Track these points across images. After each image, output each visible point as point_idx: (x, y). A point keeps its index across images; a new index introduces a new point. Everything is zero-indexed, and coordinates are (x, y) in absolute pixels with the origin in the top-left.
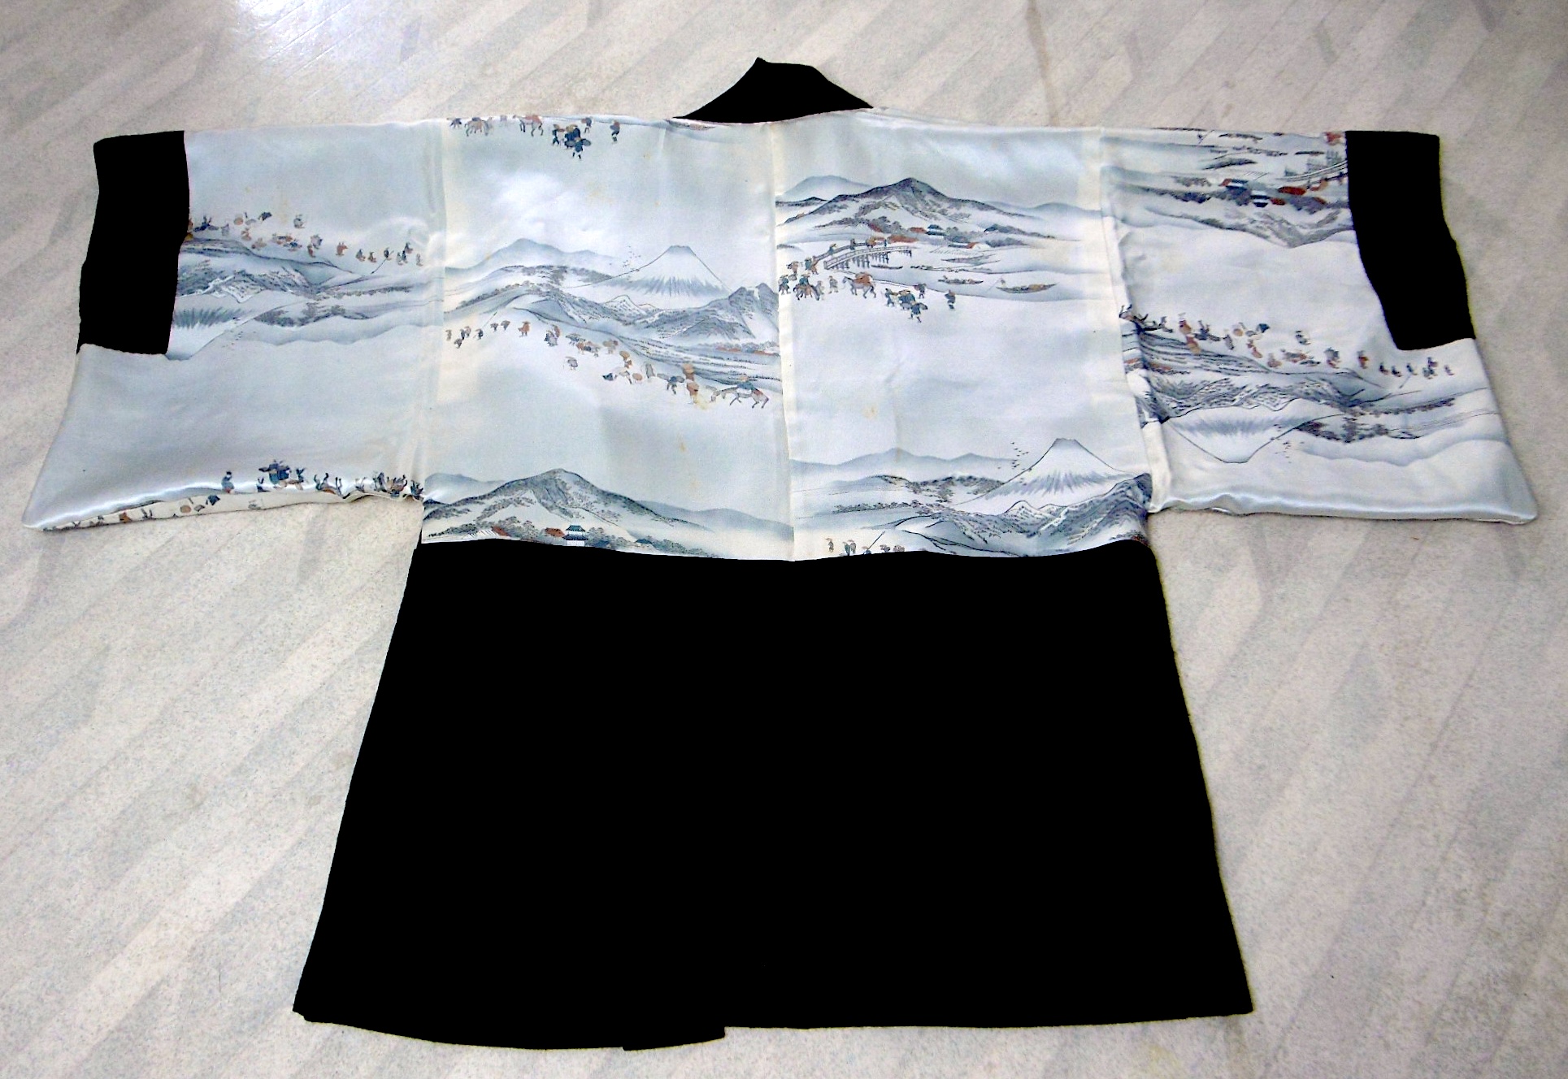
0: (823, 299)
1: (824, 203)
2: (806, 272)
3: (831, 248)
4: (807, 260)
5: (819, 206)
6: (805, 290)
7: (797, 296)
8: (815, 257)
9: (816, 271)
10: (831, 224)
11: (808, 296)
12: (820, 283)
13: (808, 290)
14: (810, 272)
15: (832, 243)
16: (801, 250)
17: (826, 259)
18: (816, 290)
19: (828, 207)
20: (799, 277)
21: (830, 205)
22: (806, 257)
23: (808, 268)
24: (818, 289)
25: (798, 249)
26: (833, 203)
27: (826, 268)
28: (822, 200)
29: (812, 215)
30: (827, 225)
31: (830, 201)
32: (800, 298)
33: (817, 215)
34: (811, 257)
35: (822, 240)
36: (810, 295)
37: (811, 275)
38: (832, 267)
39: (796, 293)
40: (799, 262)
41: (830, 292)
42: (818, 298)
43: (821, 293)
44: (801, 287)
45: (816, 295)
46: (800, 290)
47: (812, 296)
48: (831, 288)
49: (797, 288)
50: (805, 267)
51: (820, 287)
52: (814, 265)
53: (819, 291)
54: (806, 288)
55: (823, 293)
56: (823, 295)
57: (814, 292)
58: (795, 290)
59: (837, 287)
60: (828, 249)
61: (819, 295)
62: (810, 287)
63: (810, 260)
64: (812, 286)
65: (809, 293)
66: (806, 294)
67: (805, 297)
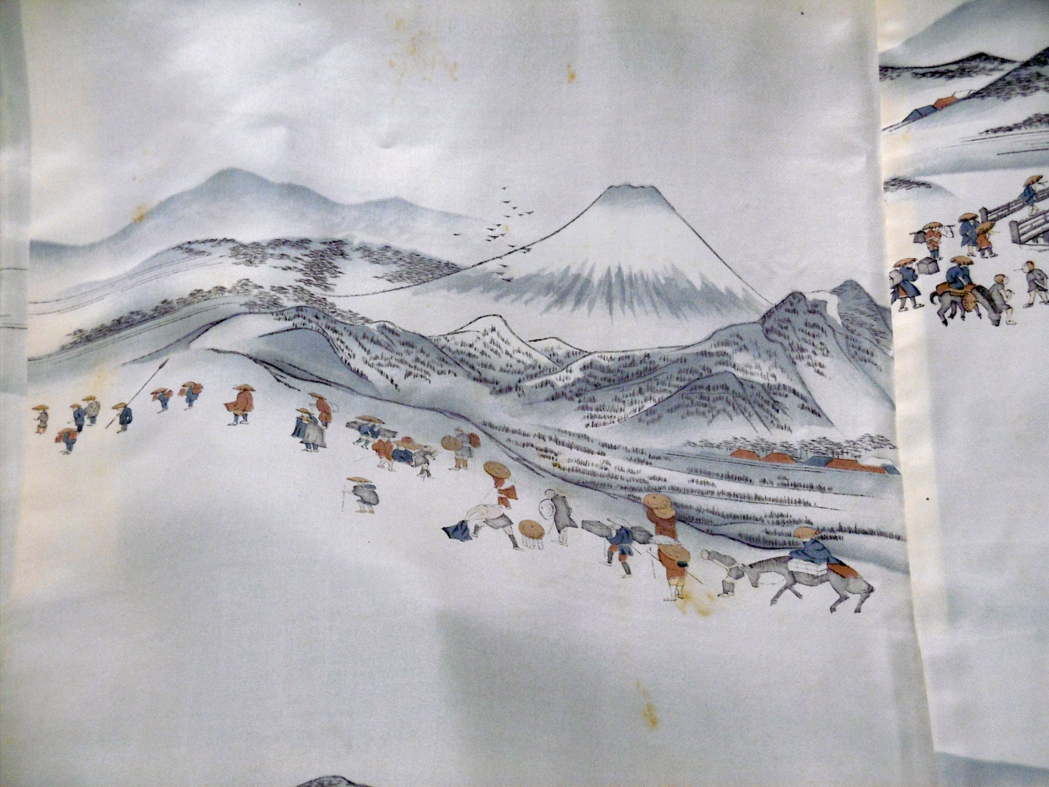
0: (1009, 323)
1: (1008, 67)
2: (964, 251)
3: (1028, 187)
4: (964, 221)
5: (996, 76)
6: (962, 297)
7: (941, 313)
8: (986, 212)
9: (990, 249)
10: (1029, 122)
11: (971, 316)
12: (1000, 280)
13: (970, 298)
14: (974, 250)
15: (1034, 172)
16: (950, 194)
17: (1018, 216)
18: (990, 300)
19: (1019, 81)
20: (945, 265)
21: (1024, 73)
22: (961, 213)
23: (968, 240)
24: (995, 296)
25: (939, 189)
26: (1034, 69)
27: (1018, 241)
28: (1003, 61)
29: (976, 101)
30: (1017, 126)
31: (1026, 64)
32: (949, 320)
33: (989, 100)
34: (975, 211)
35: (1005, 167)
36: (974, 312)
37: (977, 258)
38: (1035, 238)
39: (939, 306)
40: (944, 224)
41: (1030, 305)
42: (997, 318)
43: (1004, 307)
44: (951, 290)
45: (992, 311)
46: (947, 299)
47: (980, 315)
48: (1032, 293)
49: (940, 293)
50: (959, 238)
51: (1002, 292)
52: (985, 232)
53: (998, 302)
54: (966, 293)
55: (1009, 307)
56: (1010, 310)
57: (987, 303)
58: (936, 299)
59: (1045, 290)
60: (1021, 190)
61: (1000, 313)
62: (975, 292)
63: (974, 218)
64: (980, 289)
65: (971, 306)
66: (965, 310)
67: (963, 317)
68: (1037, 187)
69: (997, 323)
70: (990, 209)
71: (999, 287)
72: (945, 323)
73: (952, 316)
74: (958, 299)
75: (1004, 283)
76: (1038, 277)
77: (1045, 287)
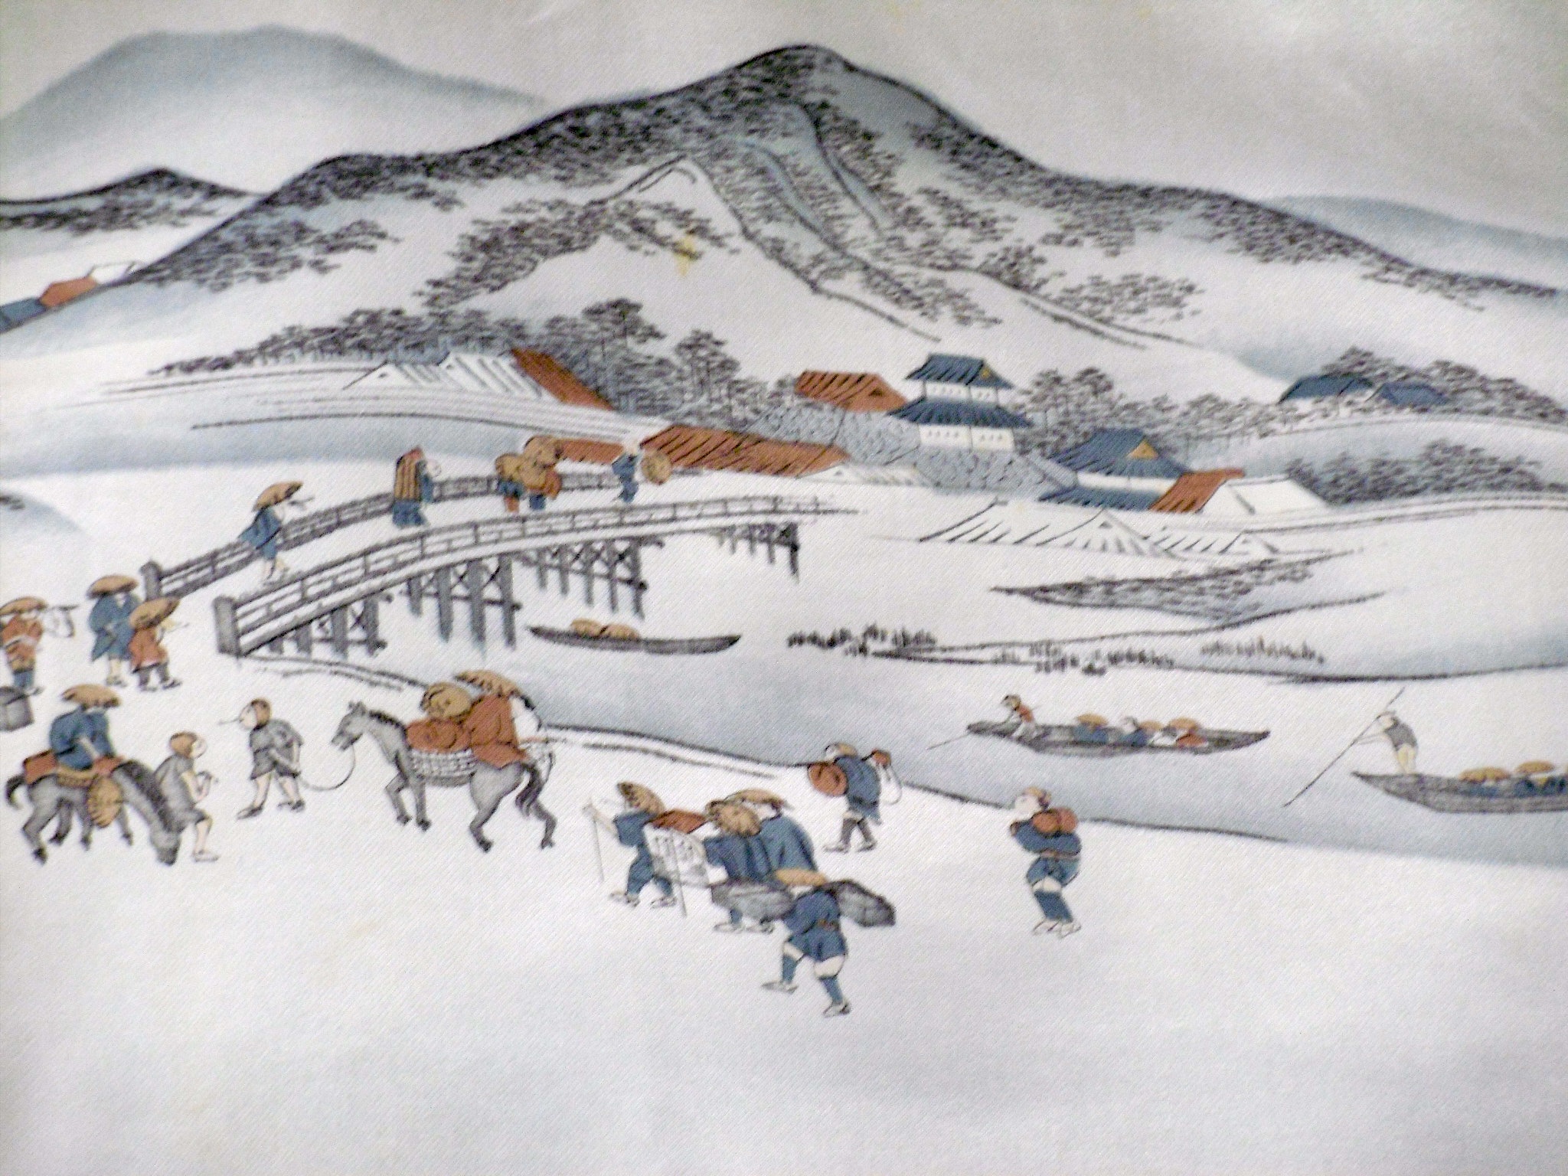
0: (199, 856)
1: (227, 208)
2: (96, 673)
3: (263, 511)
4: (101, 594)
5: (196, 227)
6: (88, 788)
7: (30, 830)
8: (156, 573)
9: (161, 666)
10: (271, 348)
11: (106, 838)
12: (184, 748)
13: (106, 792)
14: (124, 669)
16: (70, 526)
17: (235, 585)
18: (157, 799)
19: (252, 242)
20: (47, 707)
21: (264, 224)
23: (106, 644)
24: (169, 789)
25: (43, 512)
26: (291, 213)
27: (231, 648)
28: (214, 191)
29: (145, 291)
30: (242, 357)
31: (269, 202)
32: (51, 850)
33: (179, 289)
34: (131, 570)
35: (208, 459)
36: (114, 830)
37: (129, 691)
38: (273, 641)
39: (26, 812)
40: (52, 601)
41: (254, 811)
42: (171, 844)
43: (192, 816)
44: (60, 770)
45: (157, 823)
46: (49, 793)
47: (127, 836)
48: (262, 780)
49: (31, 778)
50: (87, 639)
51: (186, 776)
52: (153, 623)
53: (175, 803)
54: (95, 781)
55: (202, 817)
56: (202, 825)
57: (146, 806)
58: (20, 793)
59: (294, 775)
60: (248, 518)
61: (180, 830)
62: (120, 776)
63: (127, 587)
64: (131, 769)
65: (108, 812)
66: (92, 822)
67: (86, 841)
68: (286, 513)
69: (169, 856)
70: (167, 563)
71: (181, 764)
72: (40, 854)
73: (58, 838)
74: (76, 796)
75: (195, 753)
76: (279, 741)
77: (293, 767)
